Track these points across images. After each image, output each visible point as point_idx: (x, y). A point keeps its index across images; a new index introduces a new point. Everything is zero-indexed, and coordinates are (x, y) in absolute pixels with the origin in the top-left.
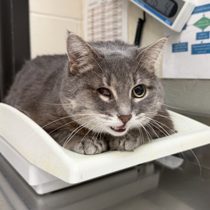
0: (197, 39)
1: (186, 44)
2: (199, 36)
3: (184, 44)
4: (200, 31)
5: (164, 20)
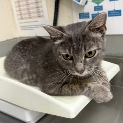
0: (95, 10)
1: (88, 13)
2: (96, 9)
3: (87, 14)
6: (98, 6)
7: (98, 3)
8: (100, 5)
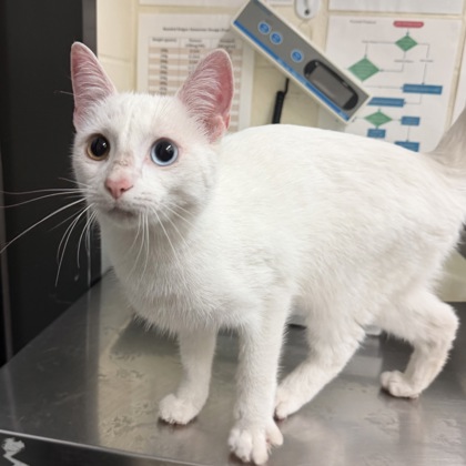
0: (369, 135)
2: (371, 133)
4: (373, 127)
5: (338, 111)
6: (377, 130)
7: (378, 124)
8: (381, 127)
